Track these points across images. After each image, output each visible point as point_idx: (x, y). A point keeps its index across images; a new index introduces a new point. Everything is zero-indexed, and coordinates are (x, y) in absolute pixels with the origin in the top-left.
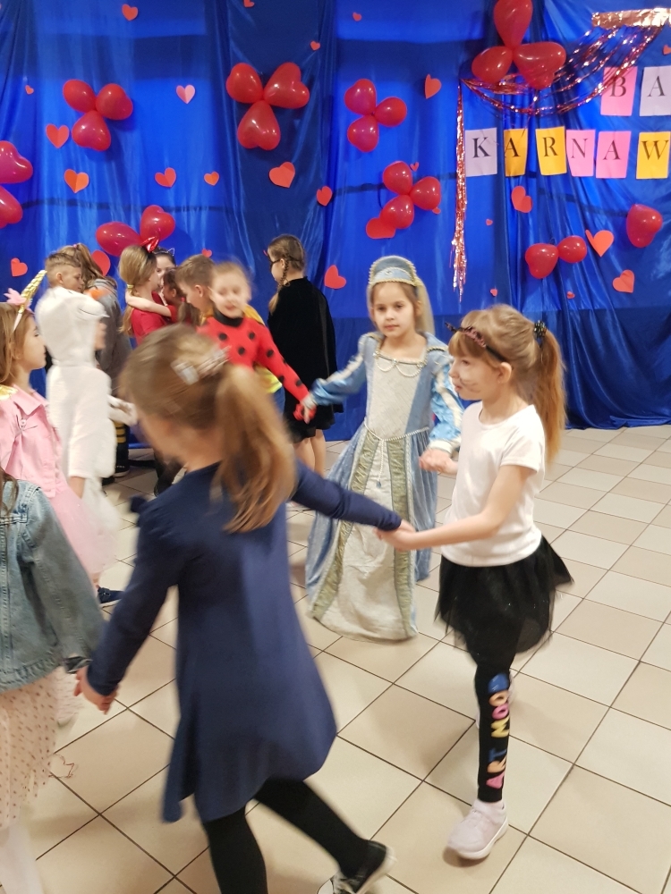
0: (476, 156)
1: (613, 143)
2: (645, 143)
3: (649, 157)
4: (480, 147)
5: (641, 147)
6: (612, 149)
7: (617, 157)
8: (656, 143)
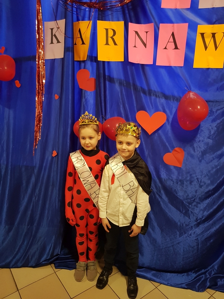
0: (52, 43)
1: (173, 34)
2: (202, 35)
3: (206, 48)
4: (55, 35)
5: (199, 39)
6: (172, 40)
7: (176, 48)
8: (214, 35)
